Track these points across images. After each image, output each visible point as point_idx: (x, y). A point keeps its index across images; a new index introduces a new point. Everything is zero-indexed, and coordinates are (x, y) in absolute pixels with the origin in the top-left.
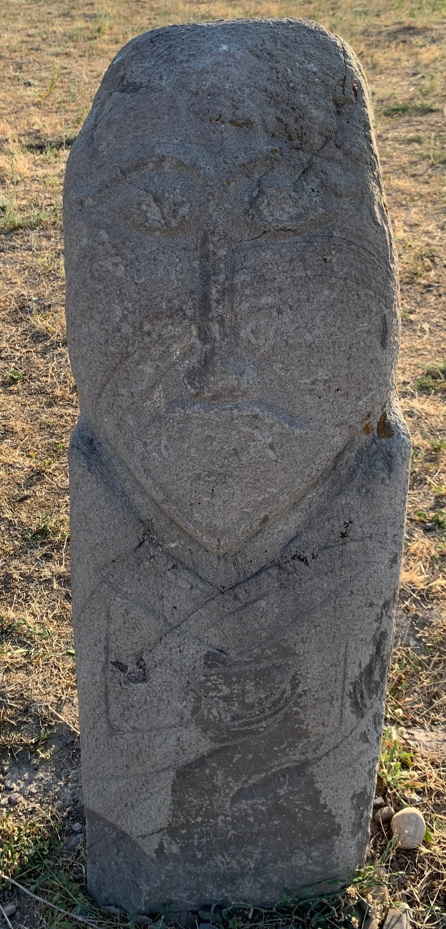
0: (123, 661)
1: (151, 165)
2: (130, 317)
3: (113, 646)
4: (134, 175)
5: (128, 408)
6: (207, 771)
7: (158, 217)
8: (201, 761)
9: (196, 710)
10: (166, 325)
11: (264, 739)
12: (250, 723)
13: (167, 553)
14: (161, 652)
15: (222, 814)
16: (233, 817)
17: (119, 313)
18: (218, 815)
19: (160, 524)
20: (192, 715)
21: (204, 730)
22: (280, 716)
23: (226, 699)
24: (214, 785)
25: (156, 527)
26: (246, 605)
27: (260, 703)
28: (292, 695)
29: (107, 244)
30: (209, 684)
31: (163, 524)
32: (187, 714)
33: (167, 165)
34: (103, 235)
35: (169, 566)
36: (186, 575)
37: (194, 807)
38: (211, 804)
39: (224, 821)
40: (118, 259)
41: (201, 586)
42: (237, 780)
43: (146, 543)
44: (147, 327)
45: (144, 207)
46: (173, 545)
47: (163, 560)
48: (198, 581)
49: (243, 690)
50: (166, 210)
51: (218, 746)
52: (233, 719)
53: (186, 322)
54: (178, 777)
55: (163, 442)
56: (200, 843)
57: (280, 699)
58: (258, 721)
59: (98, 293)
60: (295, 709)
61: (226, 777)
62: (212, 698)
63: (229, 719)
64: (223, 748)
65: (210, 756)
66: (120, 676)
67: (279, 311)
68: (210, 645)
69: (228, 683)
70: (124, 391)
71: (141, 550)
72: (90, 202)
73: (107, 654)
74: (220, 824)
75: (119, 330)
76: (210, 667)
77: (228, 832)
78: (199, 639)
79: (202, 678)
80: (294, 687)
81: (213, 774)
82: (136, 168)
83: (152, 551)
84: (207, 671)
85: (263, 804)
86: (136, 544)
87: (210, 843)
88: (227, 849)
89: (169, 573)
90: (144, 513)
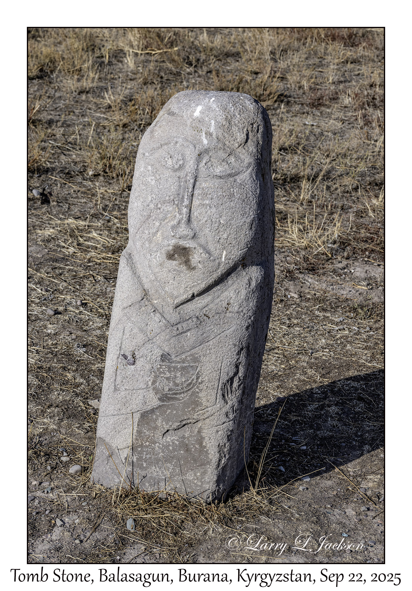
0: (126, 354)
1: (172, 144)
2: (154, 201)
3: (123, 347)
4: (166, 147)
5: (147, 239)
6: (154, 416)
7: (171, 163)
8: (153, 411)
9: (154, 382)
10: (167, 206)
11: (181, 403)
12: (176, 394)
13: (152, 305)
14: (143, 351)
15: (158, 442)
16: (163, 445)
17: (150, 199)
18: (156, 443)
19: (152, 292)
20: (152, 384)
21: (156, 394)
22: (190, 393)
23: (168, 379)
24: (157, 425)
25: (150, 293)
26: (182, 333)
27: (182, 384)
28: (196, 382)
29: (150, 171)
30: (161, 370)
31: (153, 292)
32: (150, 383)
33: (178, 145)
34: (150, 168)
35: (152, 310)
36: (158, 315)
37: (146, 436)
38: (153, 436)
39: (159, 447)
40: (153, 178)
41: (164, 321)
42: (167, 424)
43: (145, 299)
44: (159, 206)
45: (166, 159)
46: (155, 302)
47: (150, 308)
48: (163, 319)
49: (175, 376)
50: (174, 161)
51: (161, 404)
52: (169, 390)
53: (175, 206)
54: (141, 417)
55: (158, 255)
56: (146, 457)
57: (191, 383)
58: (180, 393)
59: (143, 190)
60: (197, 390)
61: (162, 422)
62: (162, 377)
63: (167, 390)
64: (163, 405)
65: (157, 408)
66: (125, 362)
67: (210, 207)
68: (164, 351)
69: (170, 371)
70: (147, 232)
71: (142, 301)
72: (147, 154)
73: (120, 350)
74: (157, 448)
75: (148, 206)
76: (163, 361)
77: (159, 453)
78: (160, 347)
79: (159, 366)
80: (198, 378)
81: (157, 419)
82: (166, 144)
83: (146, 303)
84: (161, 363)
85: (177, 440)
86: (141, 299)
87: (150, 458)
88: (158, 463)
89: (152, 314)
90: (146, 287)
